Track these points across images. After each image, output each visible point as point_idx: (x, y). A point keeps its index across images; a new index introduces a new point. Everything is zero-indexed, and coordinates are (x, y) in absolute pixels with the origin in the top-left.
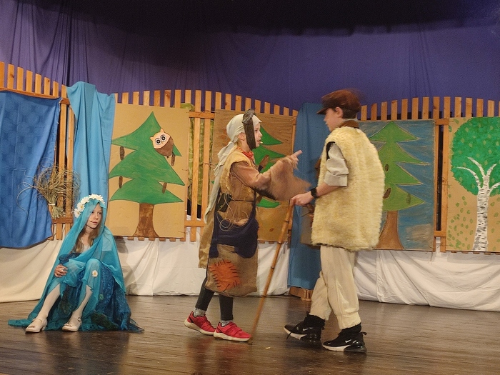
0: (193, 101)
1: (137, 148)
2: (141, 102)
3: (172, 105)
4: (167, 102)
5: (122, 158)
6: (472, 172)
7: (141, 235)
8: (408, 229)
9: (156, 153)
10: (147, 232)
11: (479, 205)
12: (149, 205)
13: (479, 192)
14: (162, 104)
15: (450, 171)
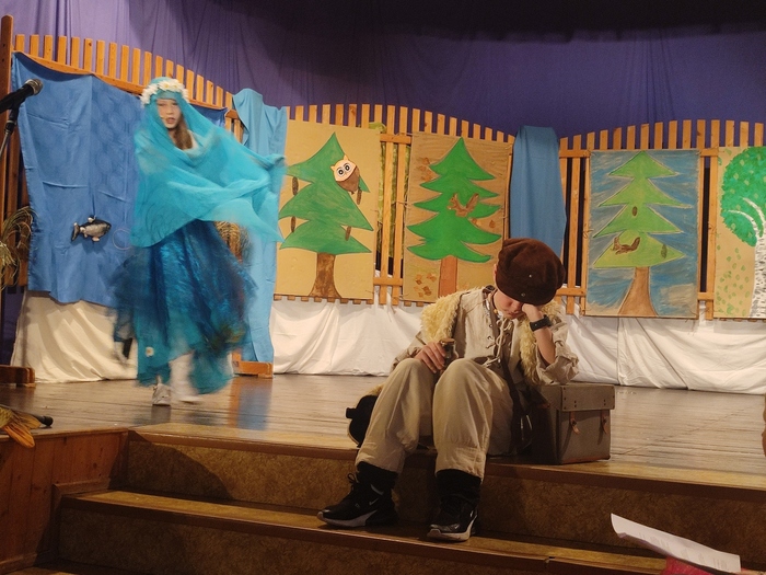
0: (384, 121)
1: (314, 180)
2: (319, 119)
3: (358, 123)
4: (352, 119)
5: (295, 193)
6: (748, 216)
7: (319, 294)
8: (663, 291)
9: (338, 188)
10: (326, 291)
11: (757, 259)
12: (329, 255)
13: (758, 243)
14: (346, 123)
15: (718, 216)
